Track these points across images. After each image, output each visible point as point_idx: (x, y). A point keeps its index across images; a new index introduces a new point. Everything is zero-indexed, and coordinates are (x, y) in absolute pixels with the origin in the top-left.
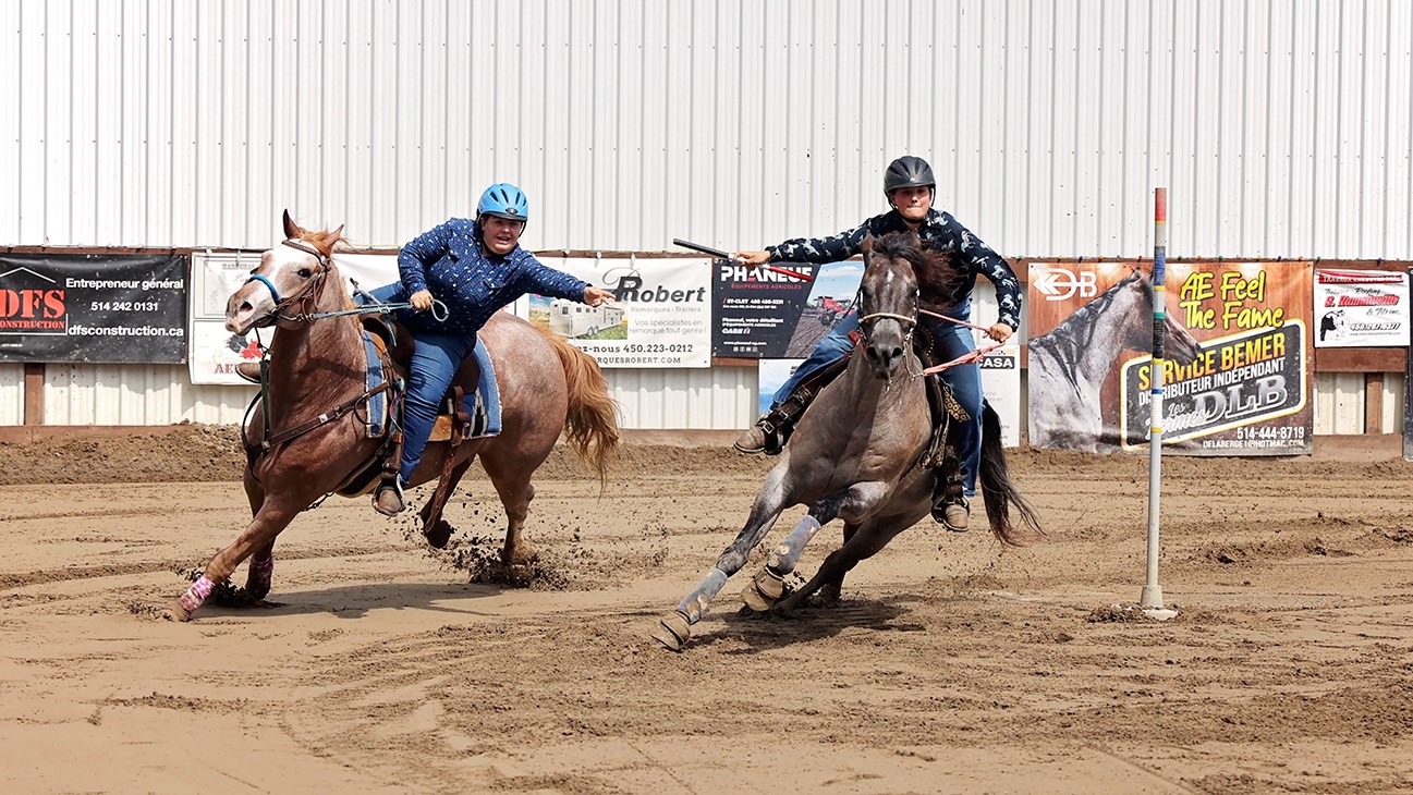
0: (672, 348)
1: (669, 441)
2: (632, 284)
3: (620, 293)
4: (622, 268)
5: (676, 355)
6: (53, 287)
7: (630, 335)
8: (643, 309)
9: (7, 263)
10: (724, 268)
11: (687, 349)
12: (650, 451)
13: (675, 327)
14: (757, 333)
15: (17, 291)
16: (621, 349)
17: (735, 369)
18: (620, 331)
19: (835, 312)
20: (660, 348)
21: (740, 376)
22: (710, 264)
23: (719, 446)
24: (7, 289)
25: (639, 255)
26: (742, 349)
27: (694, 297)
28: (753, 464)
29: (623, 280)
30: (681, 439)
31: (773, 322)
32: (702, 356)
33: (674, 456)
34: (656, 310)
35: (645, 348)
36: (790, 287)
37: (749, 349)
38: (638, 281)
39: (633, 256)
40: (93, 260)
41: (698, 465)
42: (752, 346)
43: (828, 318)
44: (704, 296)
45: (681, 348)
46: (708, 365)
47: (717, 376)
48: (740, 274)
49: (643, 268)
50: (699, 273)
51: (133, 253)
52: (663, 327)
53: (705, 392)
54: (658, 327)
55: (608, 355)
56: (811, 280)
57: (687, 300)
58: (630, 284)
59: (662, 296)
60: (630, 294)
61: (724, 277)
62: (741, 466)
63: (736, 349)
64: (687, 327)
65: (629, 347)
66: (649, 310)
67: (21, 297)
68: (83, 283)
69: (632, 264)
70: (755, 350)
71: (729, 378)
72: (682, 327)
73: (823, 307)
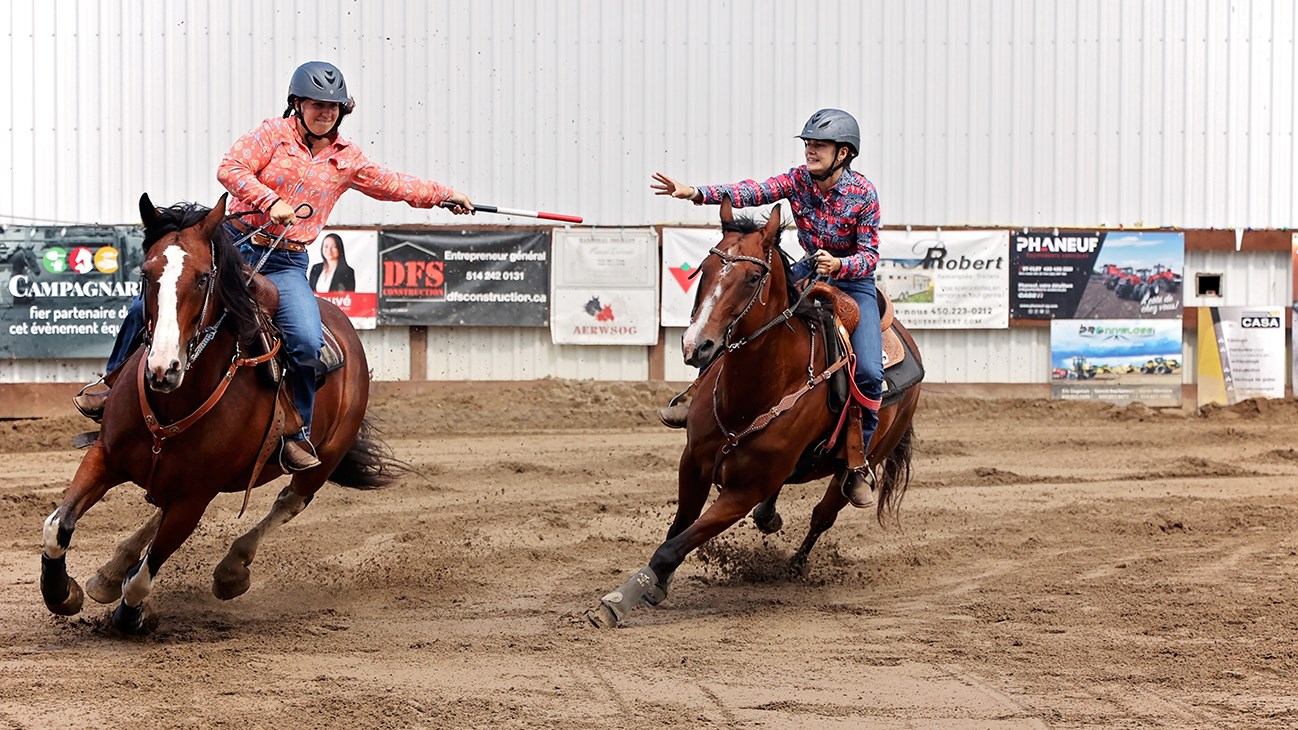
0: (974, 311)
1: (971, 394)
2: (938, 254)
3: (927, 262)
4: (929, 240)
5: (977, 317)
6: (433, 259)
7: (937, 299)
8: (948, 277)
9: (395, 239)
10: (1019, 239)
11: (987, 311)
12: (955, 402)
13: (976, 292)
14: (1049, 297)
15: (403, 263)
16: (929, 311)
17: (1029, 329)
18: (928, 296)
19: (1118, 279)
20: (963, 311)
21: (1034, 335)
22: (1008, 237)
23: (1016, 397)
24: (394, 261)
25: (944, 228)
26: (1036, 311)
27: (993, 265)
28: (1046, 413)
29: (930, 250)
30: (982, 391)
31: (1063, 287)
32: (1001, 317)
33: (975, 405)
34: (960, 277)
35: (950, 310)
36: (1079, 256)
37: (1042, 312)
38: (944, 251)
39: (939, 229)
40: (468, 235)
41: (996, 415)
42: (1044, 308)
43: (1112, 284)
44: (1002, 264)
45: (981, 310)
46: (1006, 326)
47: (1014, 334)
48: (1033, 245)
49: (948, 239)
50: (998, 244)
51: (502, 229)
52: (968, 292)
53: (1004, 347)
54: (962, 292)
55: (917, 317)
56: (1098, 249)
57: (987, 267)
58: (936, 254)
59: (965, 264)
60: (937, 263)
61: (1019, 248)
62: (1036, 415)
63: (1030, 312)
64: (988, 292)
65: (936, 310)
66: (953, 277)
67: (406, 268)
68: (459, 256)
69: (938, 236)
70: (1048, 312)
71: (1024, 336)
72: (983, 292)
73: (1108, 273)
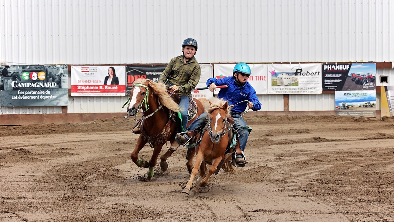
0: (311, 88)
1: (310, 114)
2: (300, 71)
3: (296, 74)
4: (297, 66)
5: (312, 90)
6: (142, 74)
7: (299, 85)
8: (303, 78)
9: (131, 68)
10: (325, 66)
11: (315, 88)
12: (305, 117)
13: (312, 83)
14: (334, 84)
15: (134, 76)
16: (297, 89)
17: (328, 94)
18: (297, 84)
19: (356, 78)
20: (307, 89)
21: (330, 96)
22: (321, 65)
23: (325, 115)
24: (130, 75)
25: (301, 63)
26: (330, 88)
27: (317, 74)
28: (334, 120)
29: (297, 70)
30: (314, 113)
31: (339, 81)
32: (319, 90)
33: (312, 118)
34: (306, 78)
35: (304, 88)
36: (343, 71)
37: (332, 88)
38: (301, 70)
39: (300, 63)
40: (153, 67)
41: (318, 121)
43: (354, 79)
44: (319, 74)
45: (313, 88)
46: (321, 93)
47: (323, 95)
48: (329, 68)
49: (303, 66)
50: (318, 68)
51: (164, 65)
52: (308, 83)
53: (321, 100)
54: (307, 83)
55: (293, 90)
56: (349, 69)
57: (315, 75)
58: (299, 71)
59: (308, 74)
60: (299, 74)
61: (325, 69)
62: (331, 120)
64: (315, 83)
65: (299, 88)
67: (134, 77)
68: (151, 73)
69: (300, 65)
70: (334, 88)
71: (327, 96)
72: (314, 82)
73: (353, 76)
